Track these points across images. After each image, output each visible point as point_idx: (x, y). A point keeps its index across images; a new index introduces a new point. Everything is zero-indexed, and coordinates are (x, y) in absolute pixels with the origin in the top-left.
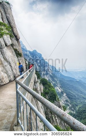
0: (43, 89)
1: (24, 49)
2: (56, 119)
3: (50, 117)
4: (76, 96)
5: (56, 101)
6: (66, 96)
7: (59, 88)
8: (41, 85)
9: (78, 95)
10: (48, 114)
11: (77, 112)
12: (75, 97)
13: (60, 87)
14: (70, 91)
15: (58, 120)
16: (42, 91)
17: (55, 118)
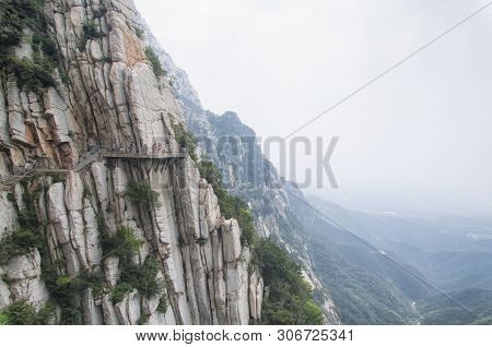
1: (190, 102)
4: (372, 314)
6: (335, 310)
7: (310, 276)
9: (378, 312)
13: (314, 270)
14: (350, 291)
16: (257, 313)
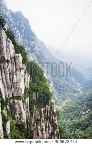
0: (29, 81)
2: (43, 133)
3: (34, 128)
4: (66, 87)
5: (48, 105)
6: (54, 85)
8: (27, 74)
9: (67, 86)
10: (31, 123)
11: (64, 109)
12: (64, 88)
14: (59, 80)
15: (45, 135)
16: (27, 86)
17: (41, 131)
